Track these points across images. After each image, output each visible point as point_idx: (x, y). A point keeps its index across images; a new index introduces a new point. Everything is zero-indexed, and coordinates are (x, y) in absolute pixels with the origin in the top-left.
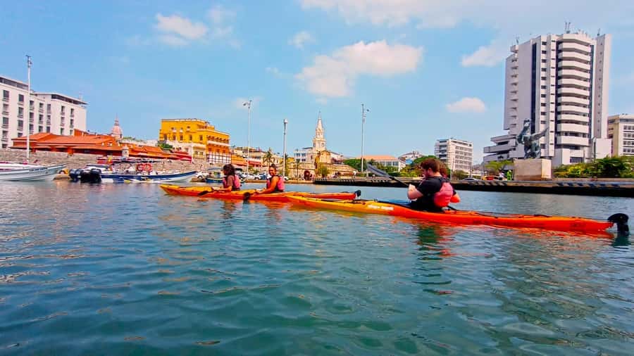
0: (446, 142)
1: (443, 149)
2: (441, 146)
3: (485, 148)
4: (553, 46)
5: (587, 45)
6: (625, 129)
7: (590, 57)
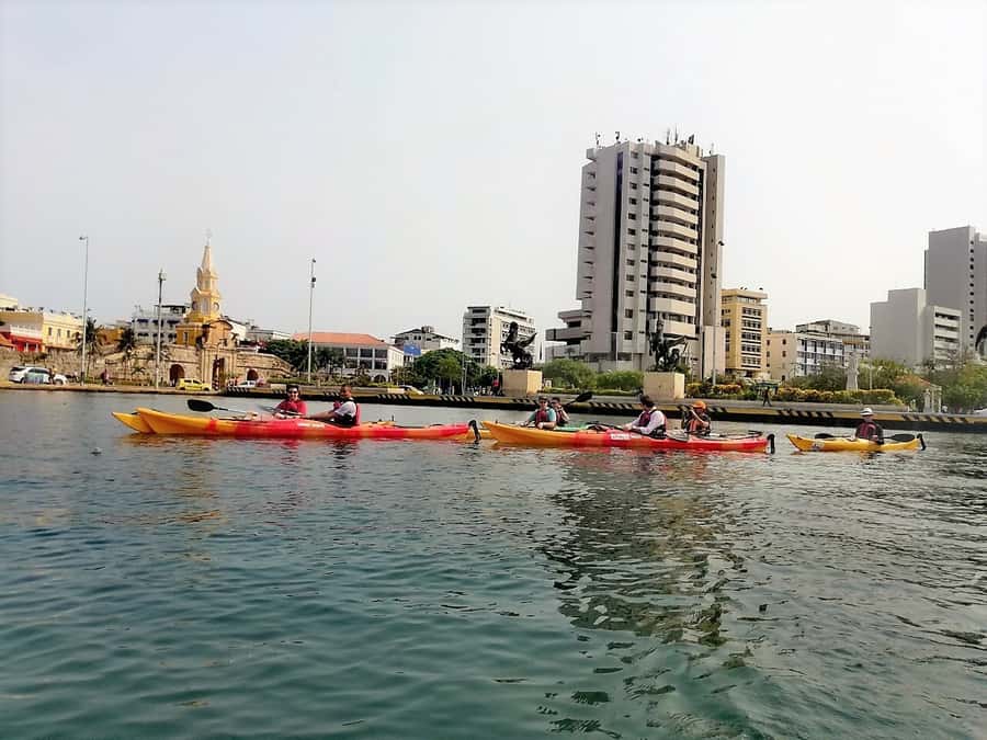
0: (484, 311)
1: (478, 326)
2: (475, 321)
3: (547, 331)
4: (647, 162)
5: (694, 168)
6: (744, 312)
7: (697, 189)
